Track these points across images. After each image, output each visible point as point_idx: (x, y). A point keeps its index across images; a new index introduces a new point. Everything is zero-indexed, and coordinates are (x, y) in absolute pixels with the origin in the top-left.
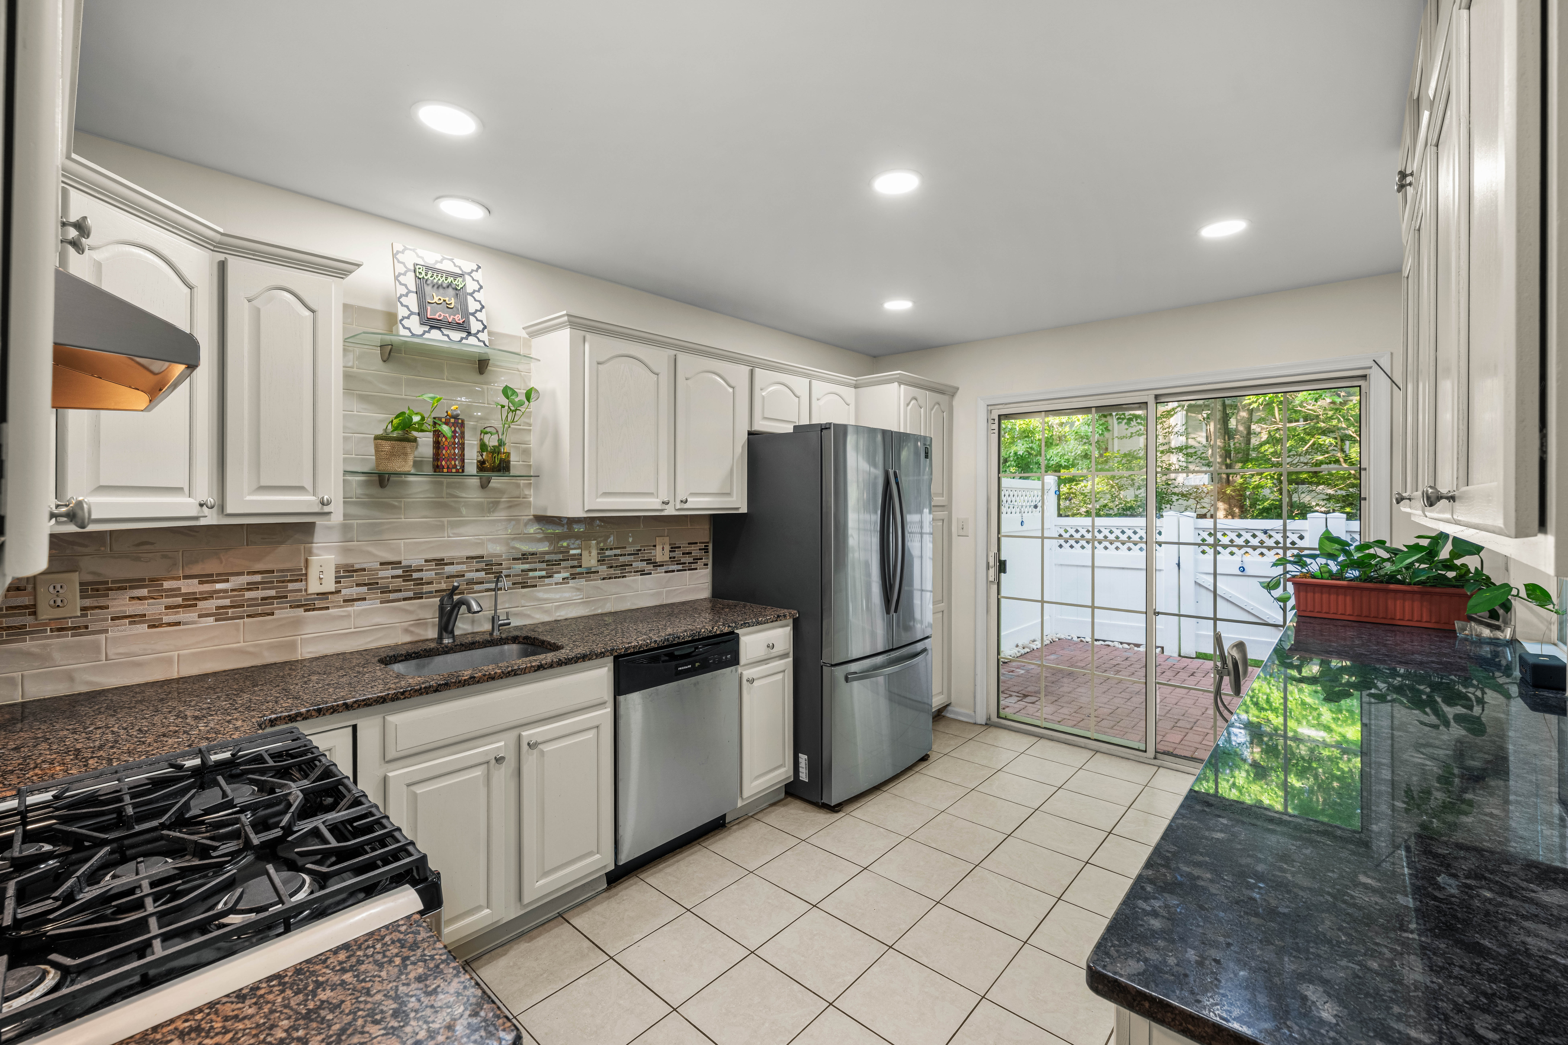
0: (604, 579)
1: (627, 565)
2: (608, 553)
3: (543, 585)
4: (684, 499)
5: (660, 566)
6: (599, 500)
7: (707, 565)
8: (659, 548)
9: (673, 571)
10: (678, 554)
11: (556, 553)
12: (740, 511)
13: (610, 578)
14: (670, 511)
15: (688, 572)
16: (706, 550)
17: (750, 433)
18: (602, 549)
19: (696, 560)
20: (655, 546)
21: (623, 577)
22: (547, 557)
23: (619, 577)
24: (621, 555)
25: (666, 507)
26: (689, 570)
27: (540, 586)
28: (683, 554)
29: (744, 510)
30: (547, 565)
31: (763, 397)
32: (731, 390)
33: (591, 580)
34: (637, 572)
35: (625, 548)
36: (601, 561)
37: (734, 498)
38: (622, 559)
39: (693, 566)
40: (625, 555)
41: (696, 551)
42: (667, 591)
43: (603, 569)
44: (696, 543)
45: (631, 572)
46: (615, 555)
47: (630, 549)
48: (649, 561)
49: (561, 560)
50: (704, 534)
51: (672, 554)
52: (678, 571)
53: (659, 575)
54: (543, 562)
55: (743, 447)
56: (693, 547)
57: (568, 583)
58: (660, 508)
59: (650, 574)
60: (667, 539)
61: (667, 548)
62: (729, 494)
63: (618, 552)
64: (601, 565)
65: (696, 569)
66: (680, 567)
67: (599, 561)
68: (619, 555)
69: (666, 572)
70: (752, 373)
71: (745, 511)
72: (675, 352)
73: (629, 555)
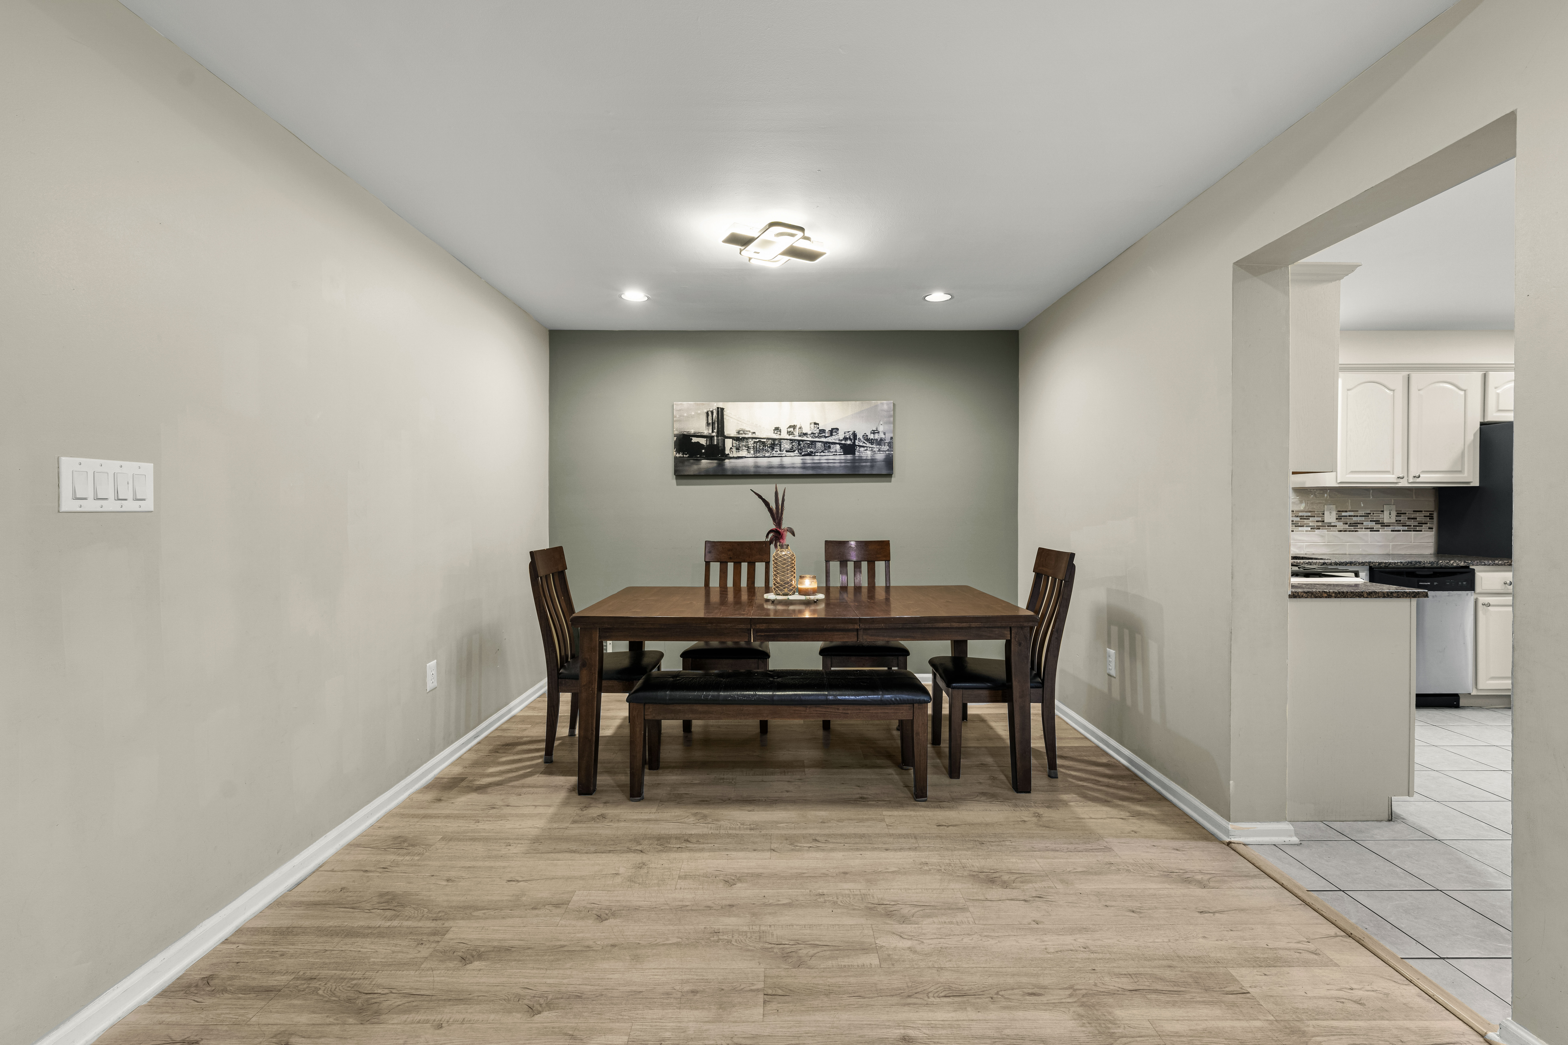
0: (1341, 531)
1: (1359, 523)
2: (1344, 514)
3: (1298, 531)
4: (1417, 475)
5: (1386, 526)
6: (1348, 476)
7: (1432, 528)
8: (1386, 513)
9: (1399, 531)
10: (1403, 518)
11: (1306, 512)
12: (1472, 485)
13: (1345, 531)
14: (1403, 484)
15: (1413, 533)
16: (1431, 517)
17: (1482, 424)
18: (1340, 511)
19: (1421, 524)
20: (1383, 511)
21: (1356, 531)
22: (1300, 514)
23: (1352, 531)
24: (1354, 516)
25: (1401, 480)
26: (1414, 531)
27: (1296, 531)
28: (1408, 518)
29: (1476, 483)
30: (1301, 519)
31: (1498, 394)
32: (1462, 393)
33: (1331, 531)
34: (1367, 528)
35: (1358, 511)
36: (1339, 518)
37: (1466, 474)
38: (1355, 519)
39: (1418, 528)
40: (1357, 516)
41: (1420, 517)
42: (1393, 545)
43: (1340, 525)
44: (1421, 511)
45: (1362, 528)
46: (1349, 516)
47: (1361, 513)
48: (1377, 522)
49: (1309, 516)
50: (1430, 504)
51: (1398, 518)
52: (1403, 531)
53: (1385, 533)
54: (1297, 516)
55: (1475, 435)
56: (1418, 514)
57: (1315, 531)
58: (1395, 481)
59: (1379, 531)
60: (1394, 507)
61: (1394, 513)
62: (1460, 472)
63: (1352, 514)
64: (1338, 522)
65: (1421, 531)
66: (1406, 528)
67: (1337, 519)
68: (1352, 516)
69: (1392, 531)
70: (1485, 377)
71: (1478, 485)
72: (1408, 373)
73: (1360, 516)
